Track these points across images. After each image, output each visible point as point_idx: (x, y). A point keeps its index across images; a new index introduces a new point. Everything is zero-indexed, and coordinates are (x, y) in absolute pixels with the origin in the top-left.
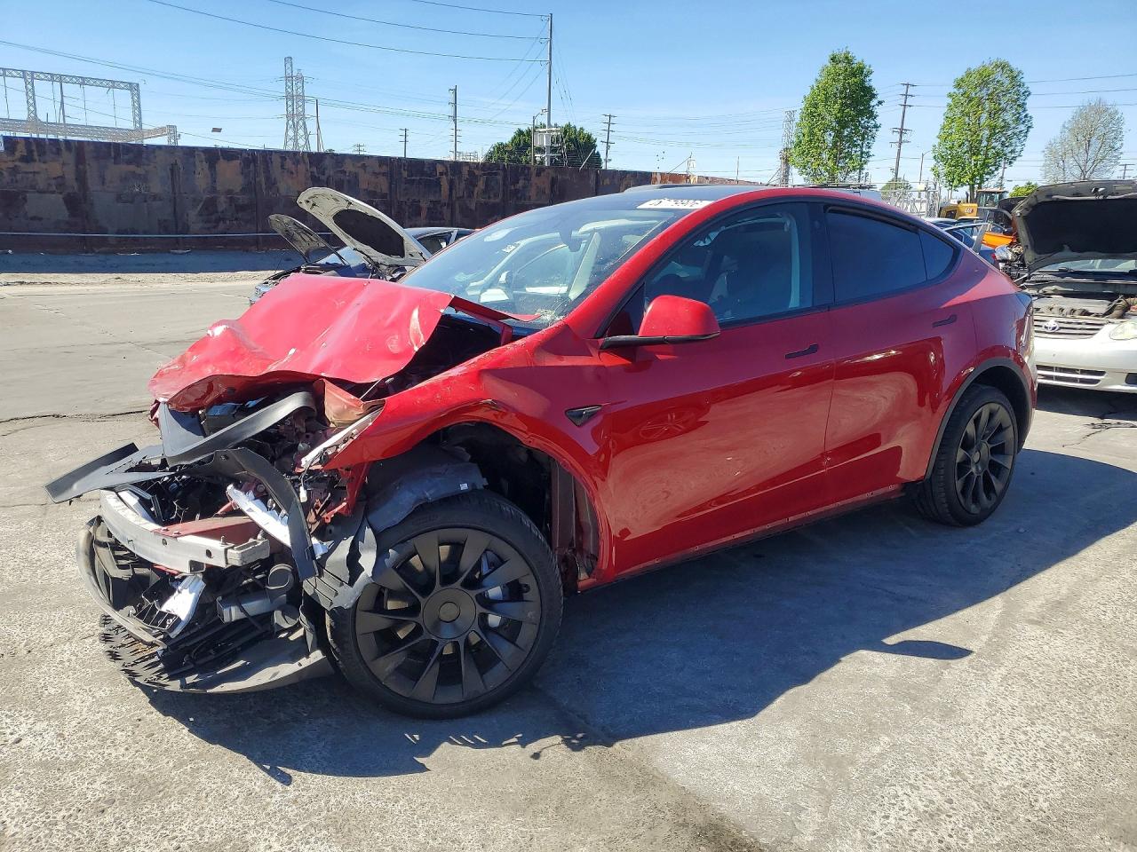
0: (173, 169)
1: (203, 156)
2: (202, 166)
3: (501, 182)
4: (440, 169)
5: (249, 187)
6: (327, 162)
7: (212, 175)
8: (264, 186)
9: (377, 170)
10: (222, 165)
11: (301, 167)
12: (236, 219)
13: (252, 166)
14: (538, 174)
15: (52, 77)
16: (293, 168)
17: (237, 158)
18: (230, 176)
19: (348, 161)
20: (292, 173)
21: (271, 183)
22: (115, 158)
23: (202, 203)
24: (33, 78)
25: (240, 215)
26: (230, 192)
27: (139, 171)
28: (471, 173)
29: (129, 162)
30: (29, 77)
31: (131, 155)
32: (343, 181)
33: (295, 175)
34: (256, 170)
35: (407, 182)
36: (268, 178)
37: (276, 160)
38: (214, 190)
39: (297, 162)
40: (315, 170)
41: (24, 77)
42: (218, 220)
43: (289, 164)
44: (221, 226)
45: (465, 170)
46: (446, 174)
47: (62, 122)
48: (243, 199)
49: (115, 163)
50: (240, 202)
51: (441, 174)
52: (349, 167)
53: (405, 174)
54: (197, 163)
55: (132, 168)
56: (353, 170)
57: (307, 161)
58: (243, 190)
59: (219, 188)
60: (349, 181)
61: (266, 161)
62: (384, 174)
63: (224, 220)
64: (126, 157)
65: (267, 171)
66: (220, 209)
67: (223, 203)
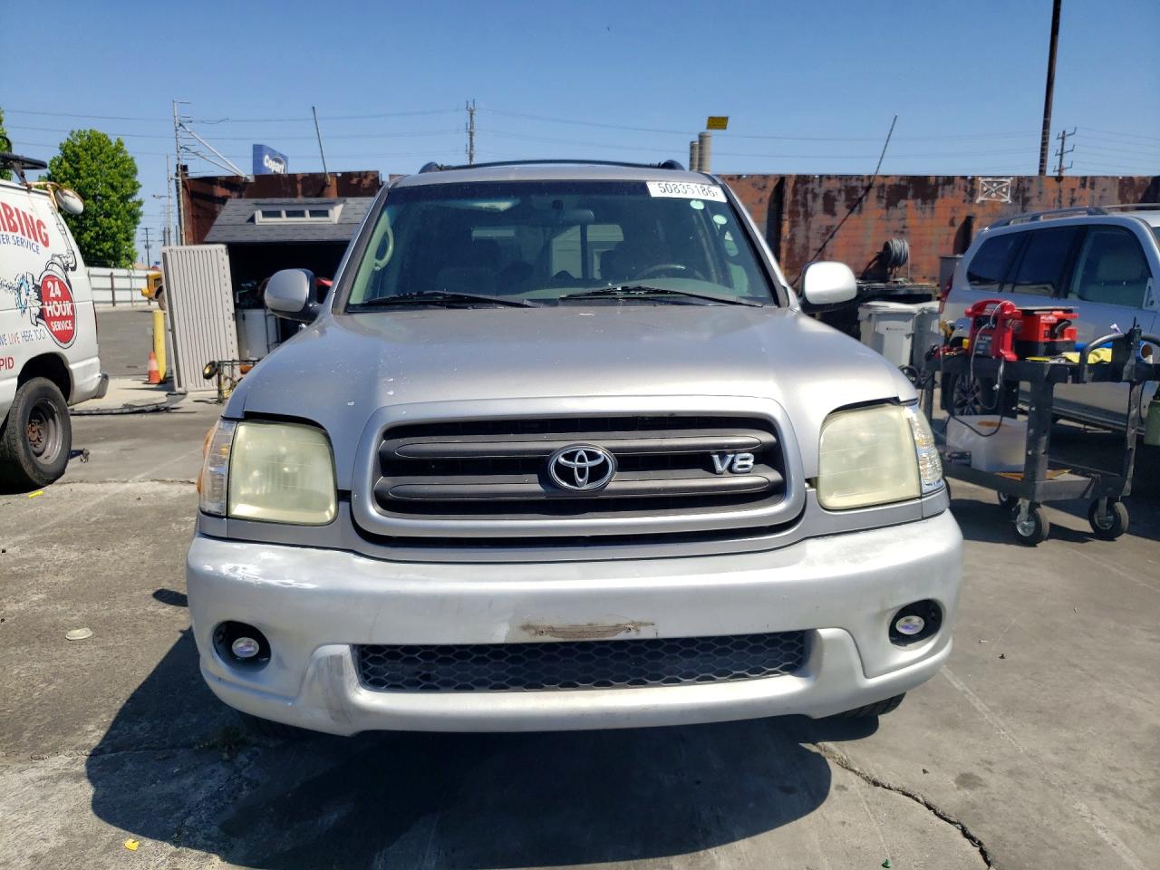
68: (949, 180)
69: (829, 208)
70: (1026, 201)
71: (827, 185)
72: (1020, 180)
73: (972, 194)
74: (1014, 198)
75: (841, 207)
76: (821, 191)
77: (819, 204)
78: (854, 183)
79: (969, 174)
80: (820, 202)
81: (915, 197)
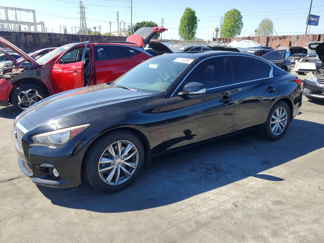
0: (17, 37)
1: (23, 34)
2: (23, 36)
3: (95, 39)
4: (79, 37)
5: (34, 41)
6: (52, 35)
7: (26, 38)
8: (38, 40)
9: (64, 37)
10: (28, 36)
11: (46, 36)
12: (32, 47)
13: (35, 36)
14: (104, 38)
15: (12, 9)
16: (44, 36)
17: (31, 34)
18: (30, 38)
19: (57, 35)
20: (44, 38)
21: (39, 40)
22: (4, 34)
23: (24, 44)
24: (7, 9)
25: (32, 46)
26: (30, 41)
27: (9, 37)
28: (87, 37)
29: (7, 35)
30: (6, 9)
31: (7, 34)
32: (56, 39)
33: (45, 38)
34: (36, 37)
35: (72, 39)
36: (39, 39)
37: (40, 35)
38: (26, 41)
39: (45, 35)
40: (49, 37)
41: (5, 9)
42: (27, 48)
43: (43, 36)
44: (28, 48)
45: (86, 37)
46: (81, 38)
47: (16, 20)
48: (33, 43)
49: (4, 35)
50: (32, 44)
51: (80, 38)
52: (57, 36)
53: (71, 38)
54: (22, 35)
55: (7, 36)
56: (59, 37)
57: (47, 35)
58: (33, 41)
59: (27, 40)
60: (58, 39)
61: (38, 35)
62: (66, 38)
63: (29, 48)
64: (6, 34)
65: (38, 37)
66: (28, 45)
67: (28, 44)
68: (288, 36)
69: (273, 41)
70: (298, 38)
71: (273, 37)
72: (298, 36)
73: (291, 38)
74: (297, 38)
75: (274, 40)
76: (272, 38)
77: (271, 40)
78: (276, 37)
79: (291, 35)
80: (272, 39)
81: (283, 39)
